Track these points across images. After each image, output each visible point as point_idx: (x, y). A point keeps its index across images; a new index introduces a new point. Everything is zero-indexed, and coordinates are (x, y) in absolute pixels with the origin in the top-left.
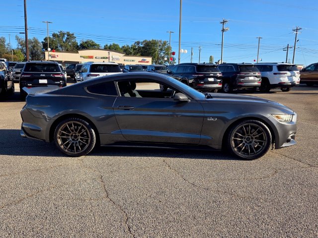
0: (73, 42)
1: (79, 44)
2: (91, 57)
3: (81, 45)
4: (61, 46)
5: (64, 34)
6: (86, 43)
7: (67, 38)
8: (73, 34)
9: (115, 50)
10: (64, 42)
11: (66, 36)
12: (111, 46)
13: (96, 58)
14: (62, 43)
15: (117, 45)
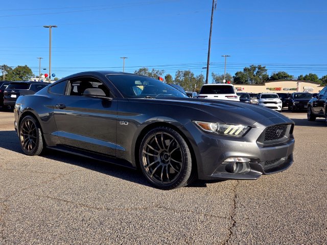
0: (264, 75)
1: (270, 76)
2: (279, 89)
3: (272, 77)
4: (251, 80)
5: (255, 68)
6: (277, 75)
7: (258, 72)
8: (264, 67)
9: (312, 80)
10: (254, 76)
11: (257, 70)
12: (306, 76)
13: (284, 90)
14: (252, 77)
15: (314, 75)
